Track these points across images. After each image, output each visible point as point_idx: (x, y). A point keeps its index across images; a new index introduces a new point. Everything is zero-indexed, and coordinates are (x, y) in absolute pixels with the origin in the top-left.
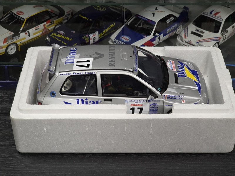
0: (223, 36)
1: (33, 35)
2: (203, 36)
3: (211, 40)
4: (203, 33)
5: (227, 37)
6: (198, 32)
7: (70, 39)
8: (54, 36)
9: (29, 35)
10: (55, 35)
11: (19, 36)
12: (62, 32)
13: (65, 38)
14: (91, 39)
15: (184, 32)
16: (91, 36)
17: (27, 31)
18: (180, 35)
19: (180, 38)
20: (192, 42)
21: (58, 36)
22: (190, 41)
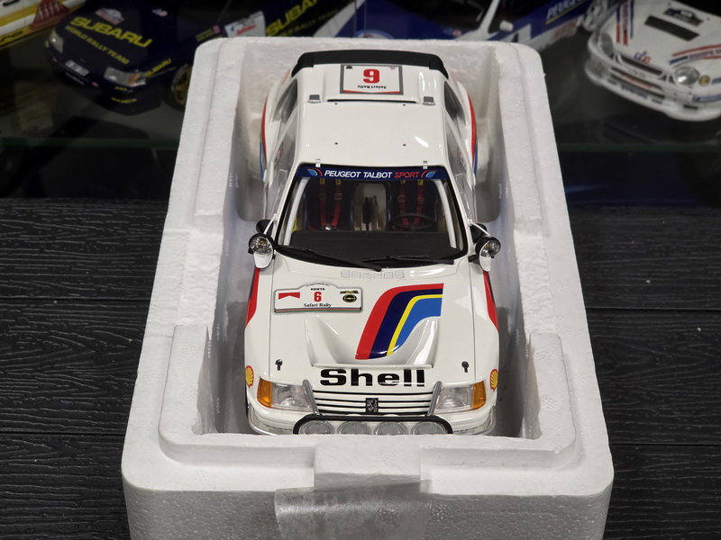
2: (695, 35)
4: (695, 20)
6: (677, 18)
7: (143, 41)
8: (80, 29)
10: (85, 26)
12: (114, 15)
13: (125, 36)
15: (618, 21)
16: (232, 29)
18: (602, 30)
19: (600, 43)
20: (649, 58)
21: (97, 30)
22: (645, 53)
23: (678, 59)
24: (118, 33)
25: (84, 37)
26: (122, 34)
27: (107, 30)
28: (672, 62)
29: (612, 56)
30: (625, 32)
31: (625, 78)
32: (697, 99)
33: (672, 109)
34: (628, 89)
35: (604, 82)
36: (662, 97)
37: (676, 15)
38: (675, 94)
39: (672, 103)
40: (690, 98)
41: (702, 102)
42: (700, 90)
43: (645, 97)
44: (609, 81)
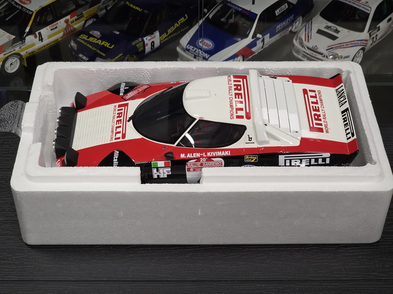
0: (372, 37)
1: (47, 38)
2: (337, 38)
3: (352, 44)
4: (337, 31)
5: (378, 37)
6: (330, 30)
8: (83, 40)
9: (41, 40)
11: (25, 42)
12: (97, 33)
13: (103, 43)
14: (147, 44)
15: (306, 31)
16: (147, 39)
17: (37, 33)
19: (298, 41)
20: (318, 48)
21: (91, 41)
22: (316, 46)
23: (329, 48)
24: (99, 42)
25: (86, 44)
28: (327, 50)
29: (303, 47)
30: (308, 36)
31: (308, 56)
37: (329, 28)
44: (302, 57)
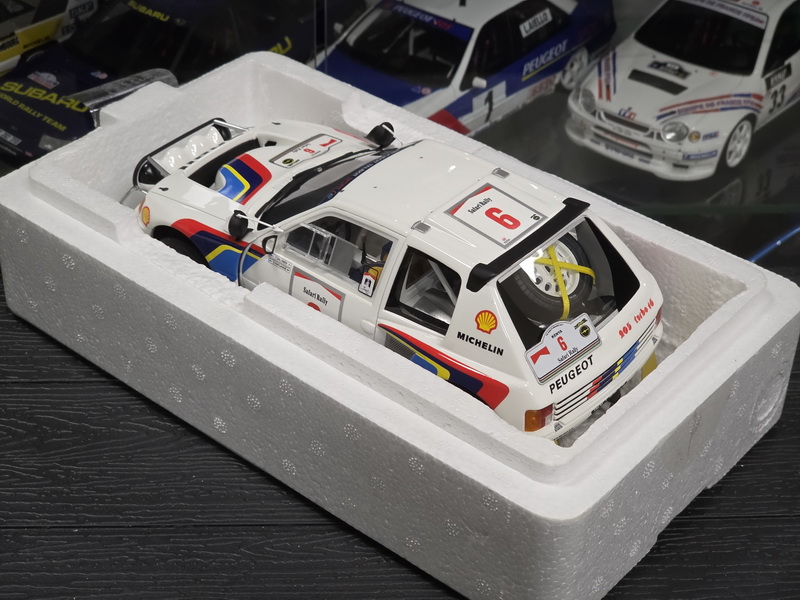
2: (683, 88)
3: (723, 103)
4: (682, 73)
5: (788, 93)
6: (663, 71)
7: (81, 106)
10: (16, 91)
12: (49, 79)
13: (61, 101)
15: (600, 76)
18: (582, 86)
19: (580, 100)
20: (635, 115)
21: (30, 95)
22: (630, 109)
23: (665, 114)
24: (53, 98)
25: (16, 103)
26: (58, 99)
27: (41, 95)
28: (659, 117)
29: (594, 114)
30: (608, 87)
31: (609, 137)
32: (688, 157)
33: (661, 169)
34: (612, 149)
35: (587, 142)
36: (650, 156)
37: (662, 68)
38: (664, 152)
39: (661, 162)
40: (680, 155)
41: (693, 160)
42: (689, 147)
43: (632, 157)
44: (592, 140)
